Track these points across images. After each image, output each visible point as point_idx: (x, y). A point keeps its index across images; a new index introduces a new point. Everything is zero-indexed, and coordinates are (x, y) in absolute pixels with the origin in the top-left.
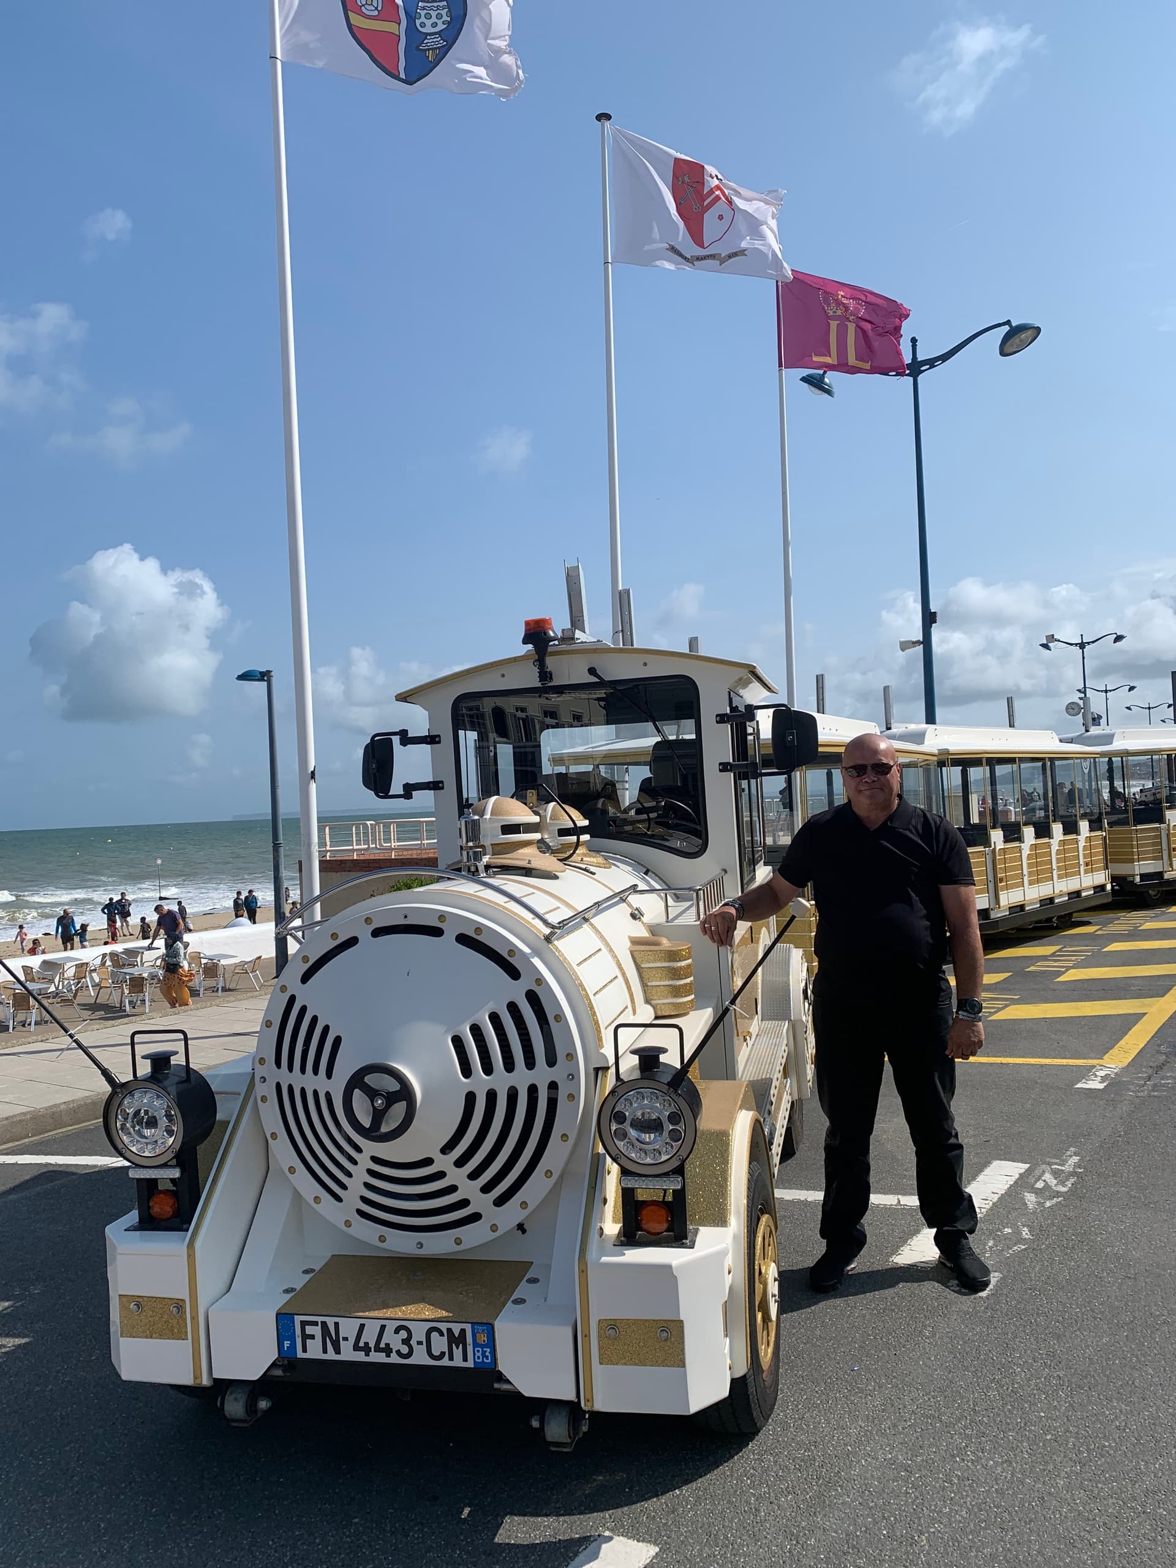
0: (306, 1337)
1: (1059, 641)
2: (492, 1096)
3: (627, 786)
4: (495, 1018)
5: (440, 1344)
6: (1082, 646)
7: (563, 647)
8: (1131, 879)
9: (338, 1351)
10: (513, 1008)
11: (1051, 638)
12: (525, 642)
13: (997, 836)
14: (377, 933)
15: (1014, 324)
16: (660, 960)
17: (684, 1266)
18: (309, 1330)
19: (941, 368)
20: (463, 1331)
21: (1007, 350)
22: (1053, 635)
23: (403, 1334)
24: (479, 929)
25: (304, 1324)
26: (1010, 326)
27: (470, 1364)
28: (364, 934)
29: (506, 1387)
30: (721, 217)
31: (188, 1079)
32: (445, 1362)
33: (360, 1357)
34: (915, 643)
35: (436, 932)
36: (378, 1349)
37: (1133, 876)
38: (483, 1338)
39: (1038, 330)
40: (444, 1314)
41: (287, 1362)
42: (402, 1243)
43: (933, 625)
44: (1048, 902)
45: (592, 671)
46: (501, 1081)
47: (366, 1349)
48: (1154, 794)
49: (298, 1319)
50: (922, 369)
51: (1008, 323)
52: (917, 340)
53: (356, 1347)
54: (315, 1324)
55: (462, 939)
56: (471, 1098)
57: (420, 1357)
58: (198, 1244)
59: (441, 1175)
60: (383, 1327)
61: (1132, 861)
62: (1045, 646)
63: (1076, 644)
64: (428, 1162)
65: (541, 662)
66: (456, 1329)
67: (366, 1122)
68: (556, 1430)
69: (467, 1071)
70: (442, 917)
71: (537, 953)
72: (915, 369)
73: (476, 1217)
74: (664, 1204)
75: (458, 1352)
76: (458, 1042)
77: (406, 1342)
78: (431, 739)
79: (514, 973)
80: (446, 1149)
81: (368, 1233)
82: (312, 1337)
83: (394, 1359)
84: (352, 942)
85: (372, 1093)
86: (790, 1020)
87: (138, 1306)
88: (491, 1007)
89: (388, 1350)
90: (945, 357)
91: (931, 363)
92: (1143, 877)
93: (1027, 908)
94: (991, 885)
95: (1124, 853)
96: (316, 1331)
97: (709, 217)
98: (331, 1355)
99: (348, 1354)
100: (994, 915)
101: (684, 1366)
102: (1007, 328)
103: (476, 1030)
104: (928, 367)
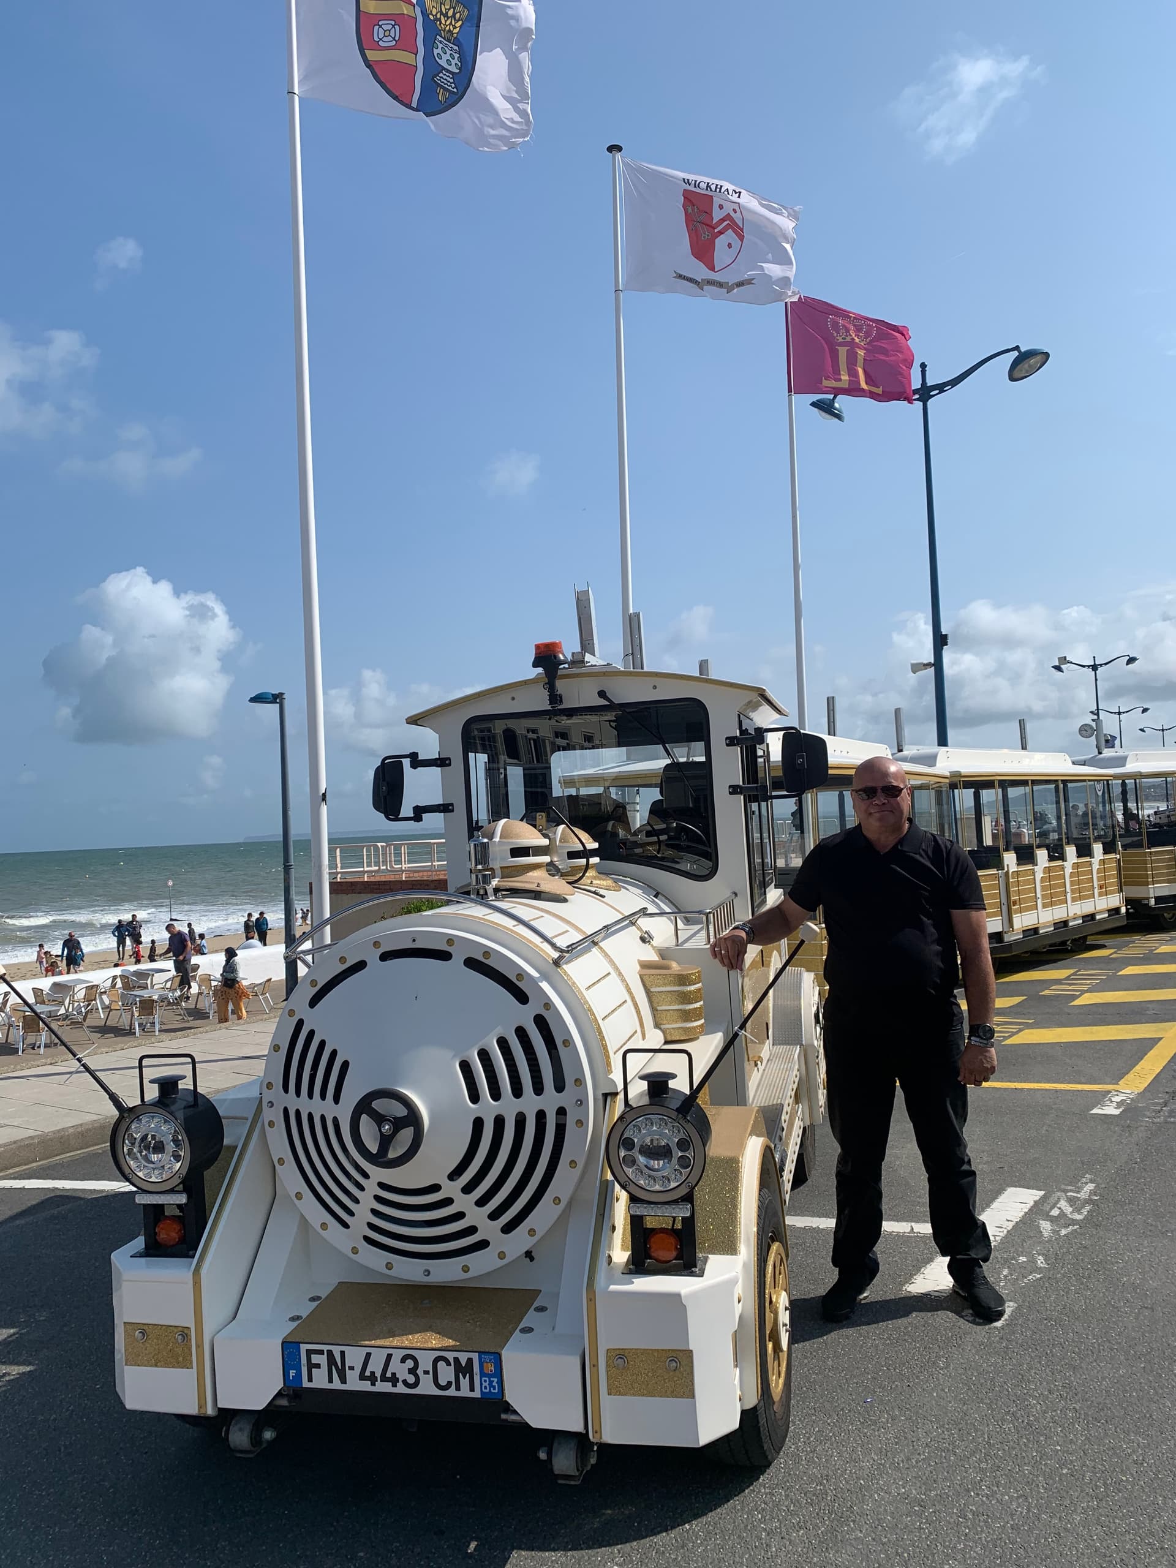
0: (311, 1366)
1: (1071, 663)
2: (499, 1122)
3: (638, 807)
4: (503, 1043)
5: (446, 1374)
6: (1094, 668)
7: (574, 670)
8: (1146, 902)
9: (343, 1381)
10: (521, 1032)
11: (1063, 660)
12: (535, 665)
13: (1010, 859)
14: (385, 957)
15: (1023, 350)
16: (670, 984)
17: (693, 1295)
18: (315, 1359)
19: (951, 393)
20: (470, 1360)
21: (1016, 375)
22: (1065, 657)
23: (410, 1363)
24: (487, 953)
25: (309, 1353)
26: (1019, 351)
27: (477, 1394)
28: (372, 957)
29: (513, 1417)
30: (730, 245)
31: (195, 1104)
32: (452, 1392)
33: (366, 1386)
34: (927, 665)
35: (444, 956)
36: (384, 1378)
37: (1148, 899)
38: (490, 1368)
39: (1047, 356)
40: (451, 1342)
41: (292, 1392)
42: (410, 1271)
43: (945, 647)
44: (1062, 925)
45: (602, 694)
46: (509, 1107)
47: (372, 1379)
48: (1169, 816)
49: (304, 1348)
50: (932, 393)
51: (1017, 348)
52: (926, 366)
53: (362, 1377)
54: (321, 1352)
55: (471, 963)
56: (478, 1123)
57: (427, 1387)
58: (204, 1271)
59: (448, 1201)
60: (389, 1356)
61: (1147, 884)
62: (1058, 668)
63: (1089, 666)
64: (436, 1188)
65: (551, 686)
66: (463, 1358)
67: (373, 1148)
68: (564, 1462)
69: (475, 1097)
70: (450, 941)
71: (545, 977)
72: (925, 393)
73: (483, 1244)
74: (673, 1231)
75: (465, 1382)
76: (465, 1066)
77: (413, 1371)
78: (442, 762)
79: (522, 997)
80: (454, 1175)
81: (376, 1259)
82: (318, 1366)
83: (401, 1389)
84: (361, 965)
85: (379, 1119)
86: (801, 1045)
87: (143, 1333)
88: (499, 1031)
89: (394, 1380)
90: (955, 382)
91: (941, 388)
92: (1158, 899)
93: (1041, 932)
94: (1004, 908)
95: (1139, 876)
96: (322, 1360)
97: (719, 245)
98: (337, 1385)
99: (354, 1383)
100: (1008, 938)
101: (693, 1397)
102: (1016, 354)
103: (484, 1055)
104: (938, 391)
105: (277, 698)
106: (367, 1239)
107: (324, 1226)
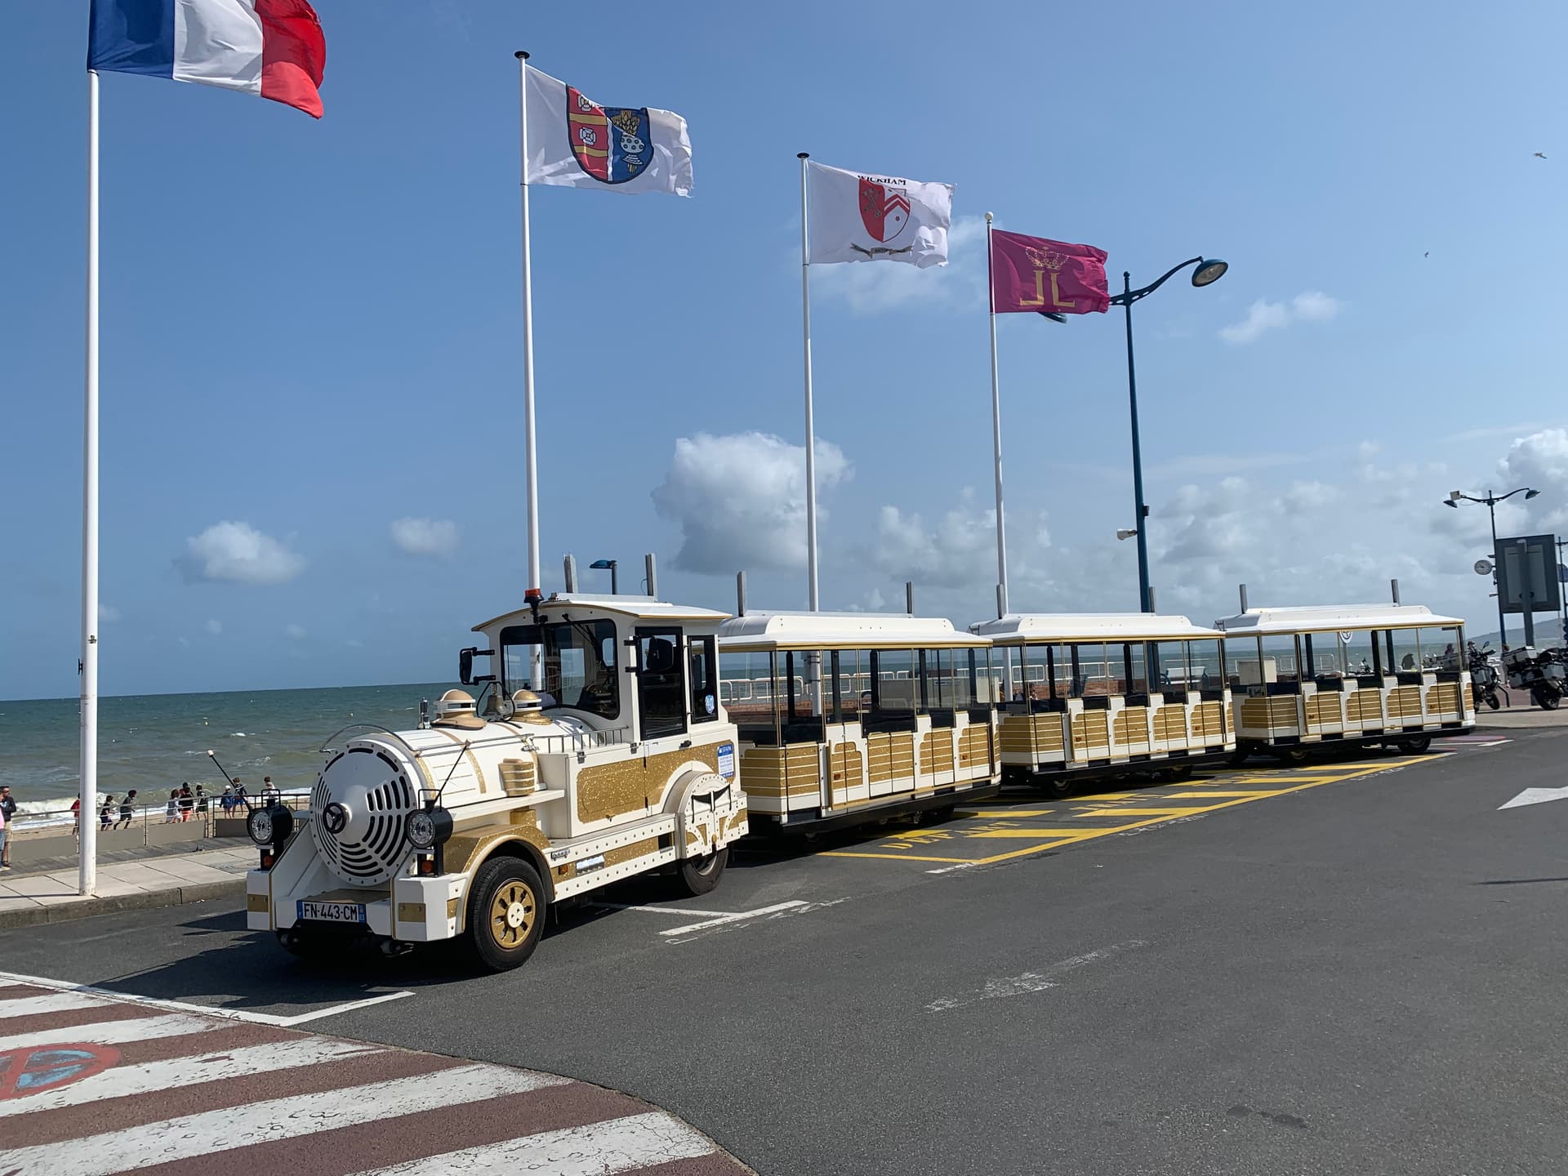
0: (306, 910)
1: (1465, 497)
2: (390, 818)
4: (386, 788)
5: (348, 913)
6: (1491, 502)
7: (550, 603)
8: (1266, 742)
9: (316, 916)
10: (394, 784)
11: (1456, 495)
13: (1075, 706)
14: (351, 751)
15: (1204, 260)
16: (511, 770)
17: (425, 883)
18: (307, 908)
19: (1149, 298)
20: (355, 908)
21: (1199, 280)
22: (1458, 492)
23: (337, 909)
24: (385, 750)
25: (305, 905)
26: (1202, 261)
27: (358, 921)
28: (346, 752)
29: (370, 931)
30: (898, 219)
31: (279, 810)
32: (350, 920)
33: (323, 918)
34: (1130, 533)
35: (370, 751)
36: (329, 915)
37: (1268, 739)
38: (362, 911)
39: (1225, 266)
40: (352, 902)
41: (300, 921)
42: (357, 881)
43: (1146, 517)
44: (1144, 758)
45: (566, 616)
46: (386, 813)
47: (325, 915)
49: (303, 903)
50: (1134, 298)
51: (1200, 259)
52: (1129, 275)
53: (322, 915)
54: (308, 905)
55: (380, 755)
56: (373, 819)
57: (342, 919)
58: (273, 874)
59: (364, 851)
60: (330, 907)
61: (1266, 726)
62: (1450, 503)
63: (1484, 501)
64: (358, 845)
65: (534, 613)
66: (353, 906)
67: (330, 826)
68: (385, 948)
69: (372, 808)
70: (373, 745)
71: (410, 761)
72: (1128, 298)
73: (380, 870)
75: (354, 916)
76: (370, 796)
77: (338, 912)
78: (490, 653)
79: (396, 769)
80: (365, 840)
81: (345, 876)
82: (308, 910)
83: (334, 919)
84: (342, 755)
85: (332, 814)
86: (676, 814)
87: (254, 899)
88: (385, 782)
89: (332, 916)
90: (1151, 288)
91: (1141, 293)
92: (1277, 740)
93: (1112, 763)
94: (1067, 744)
96: (309, 908)
97: (889, 220)
98: (314, 918)
99: (320, 918)
100: (1068, 766)
101: (425, 921)
102: (1199, 263)
103: (378, 792)
104: (1138, 297)
105: (610, 565)
106: (342, 868)
107: (329, 863)
